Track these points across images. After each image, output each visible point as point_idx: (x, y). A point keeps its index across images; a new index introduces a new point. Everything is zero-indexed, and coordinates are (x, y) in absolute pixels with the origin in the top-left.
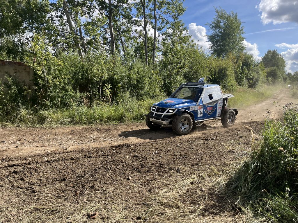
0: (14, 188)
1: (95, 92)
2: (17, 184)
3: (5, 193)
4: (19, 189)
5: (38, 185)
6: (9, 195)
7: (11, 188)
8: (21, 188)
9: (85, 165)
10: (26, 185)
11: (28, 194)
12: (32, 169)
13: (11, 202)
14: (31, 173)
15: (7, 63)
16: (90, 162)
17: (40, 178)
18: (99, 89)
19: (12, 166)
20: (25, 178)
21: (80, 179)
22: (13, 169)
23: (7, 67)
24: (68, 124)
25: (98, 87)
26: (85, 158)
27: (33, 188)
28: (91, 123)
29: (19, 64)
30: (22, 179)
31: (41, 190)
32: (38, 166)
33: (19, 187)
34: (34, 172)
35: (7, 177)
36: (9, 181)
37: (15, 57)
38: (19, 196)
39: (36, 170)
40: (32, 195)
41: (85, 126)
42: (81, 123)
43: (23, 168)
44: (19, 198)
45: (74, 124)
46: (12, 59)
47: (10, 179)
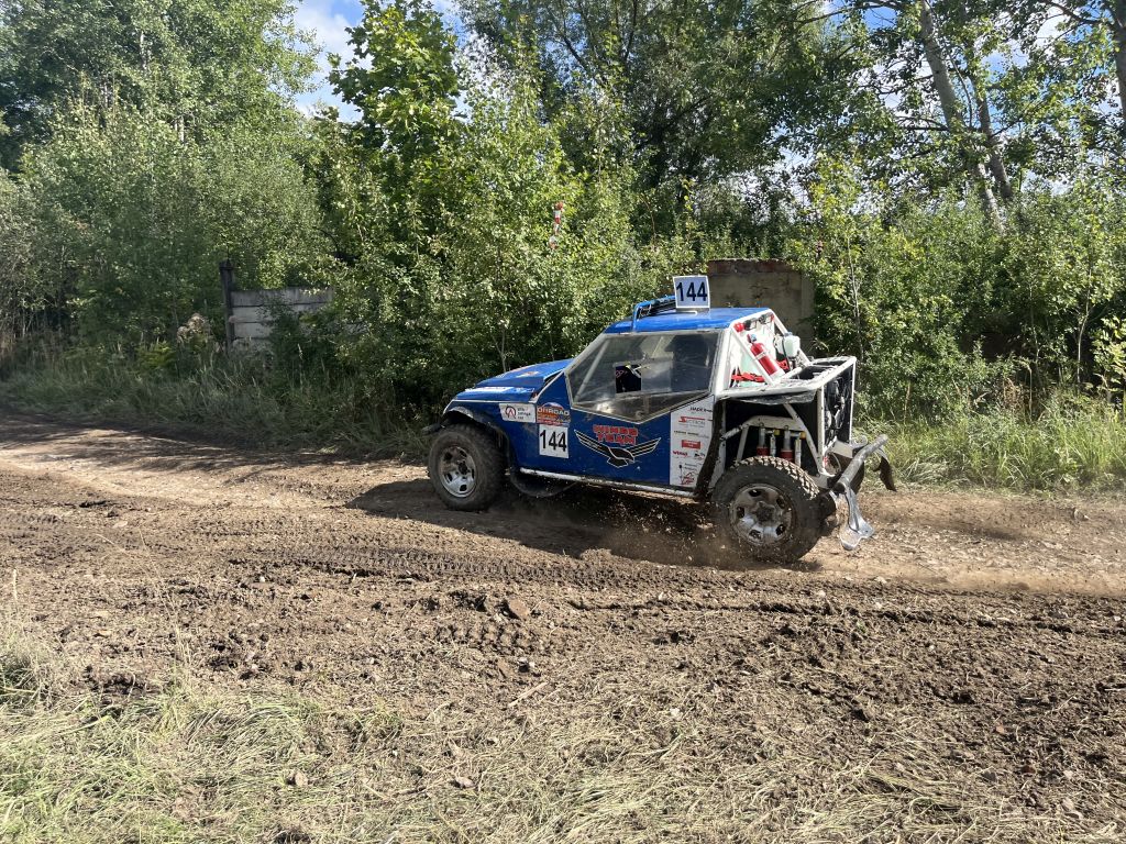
0: (792, 686)
1: (1053, 353)
2: (800, 676)
3: (764, 696)
4: (809, 693)
5: (871, 696)
6: (779, 707)
7: (781, 685)
8: (816, 692)
9: (1046, 660)
10: (830, 684)
11: (839, 717)
12: (842, 632)
13: (790, 732)
14: (841, 647)
15: (733, 266)
16: (1067, 652)
17: (872, 672)
18: (1070, 340)
19: (773, 610)
20: (823, 662)
21: (1033, 713)
22: (777, 620)
23: (732, 280)
24: (939, 484)
25: (1068, 335)
26: (1040, 630)
27: (855, 702)
28: (1039, 486)
29: (769, 266)
30: (814, 661)
31: (884, 717)
32: (858, 624)
33: (807, 687)
34: (848, 644)
35: (765, 643)
36: (773, 657)
37: (754, 245)
38: (810, 717)
39: (855, 638)
40: (857, 726)
41: (1009, 496)
42: (993, 484)
43: (810, 624)
44: (811, 726)
45: (963, 485)
46: (748, 253)
47: (774, 651)
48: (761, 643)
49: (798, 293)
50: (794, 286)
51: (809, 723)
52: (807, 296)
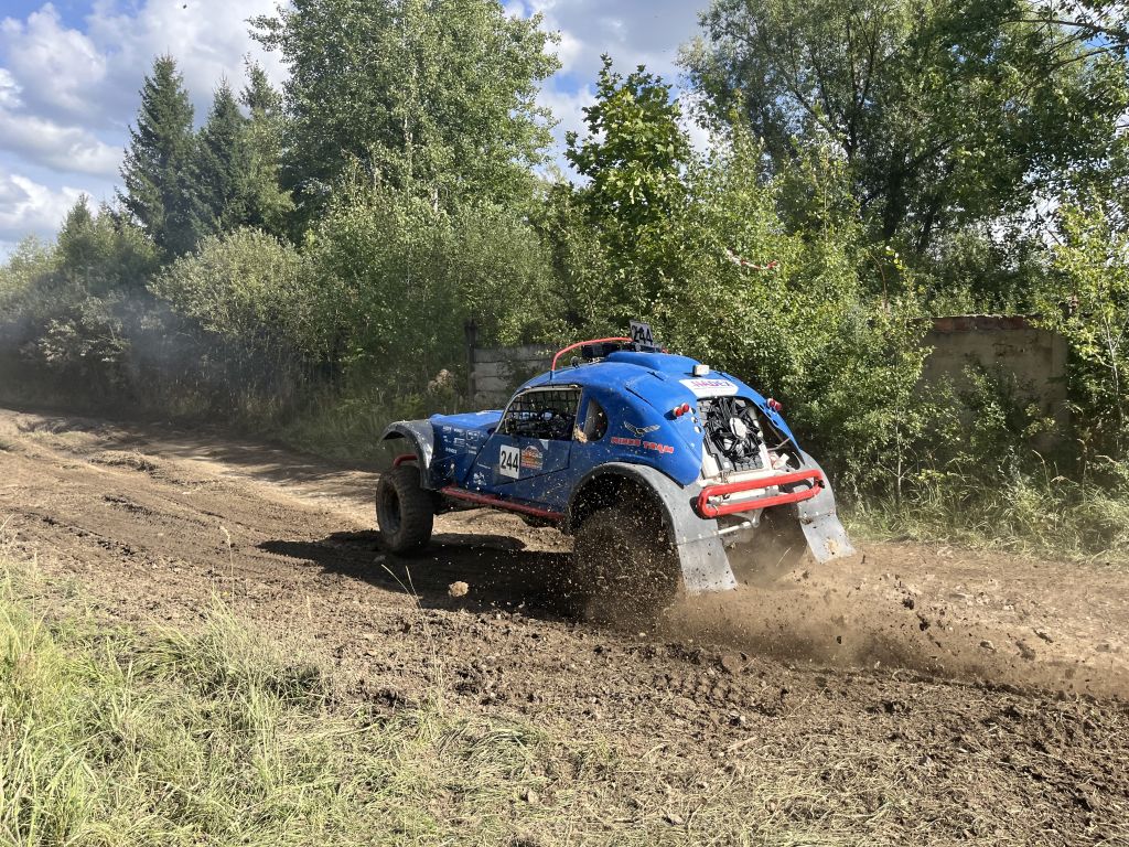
0: (1012, 768)
2: (1020, 759)
3: (981, 775)
4: (1030, 777)
5: (1097, 786)
6: (995, 788)
7: (1000, 766)
8: (1038, 777)
10: (1054, 770)
11: (1060, 804)
12: (1073, 719)
13: (1005, 813)
14: (1070, 734)
15: (973, 323)
17: (1102, 762)
19: (998, 690)
20: (1048, 747)
22: (1003, 701)
23: (971, 337)
27: (1079, 790)
29: (1015, 323)
30: (1038, 746)
31: (1109, 808)
32: (1092, 712)
33: (1029, 772)
34: (1079, 732)
35: (986, 723)
36: (995, 738)
37: (998, 299)
38: (1029, 801)
39: (1087, 726)
40: (1079, 813)
43: (1038, 708)
44: (1028, 810)
46: (991, 308)
47: (996, 732)
48: (982, 722)
49: (1048, 351)
50: (1044, 343)
51: (1027, 806)
52: (1059, 356)
